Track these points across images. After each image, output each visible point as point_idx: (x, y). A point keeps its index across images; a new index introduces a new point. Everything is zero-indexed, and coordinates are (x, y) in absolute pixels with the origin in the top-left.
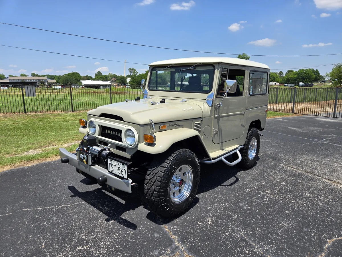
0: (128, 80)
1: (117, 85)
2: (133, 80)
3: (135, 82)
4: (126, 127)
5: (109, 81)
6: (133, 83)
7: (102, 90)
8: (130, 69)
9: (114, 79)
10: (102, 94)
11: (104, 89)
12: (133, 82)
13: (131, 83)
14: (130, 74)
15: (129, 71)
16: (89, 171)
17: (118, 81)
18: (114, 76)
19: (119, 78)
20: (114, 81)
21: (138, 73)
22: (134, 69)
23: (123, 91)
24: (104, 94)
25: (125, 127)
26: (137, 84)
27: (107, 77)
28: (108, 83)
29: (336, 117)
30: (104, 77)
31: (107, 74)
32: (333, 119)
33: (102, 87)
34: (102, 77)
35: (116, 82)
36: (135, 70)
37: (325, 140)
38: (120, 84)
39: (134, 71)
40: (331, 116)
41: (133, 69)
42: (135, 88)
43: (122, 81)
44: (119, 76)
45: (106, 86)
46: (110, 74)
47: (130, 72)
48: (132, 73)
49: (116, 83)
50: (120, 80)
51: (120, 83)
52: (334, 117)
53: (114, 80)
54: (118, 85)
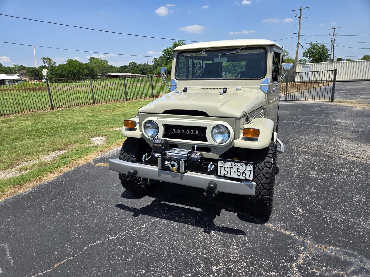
0: (45, 72)
1: (29, 79)
2: (52, 72)
3: (54, 75)
4: (214, 123)
5: (17, 75)
6: (52, 76)
7: (8, 87)
8: (44, 59)
9: (22, 71)
10: (12, 92)
11: (11, 86)
12: (52, 74)
13: (49, 75)
14: (44, 65)
15: (42, 61)
16: (181, 180)
17: (28, 74)
18: (22, 68)
19: (31, 70)
20: (24, 75)
21: (55, 63)
22: (49, 58)
23: (41, 86)
24: (15, 91)
25: (211, 123)
26: (58, 77)
27: (11, 69)
28: (15, 77)
29: (287, 100)
30: (6, 69)
31: (11, 66)
32: (286, 102)
33: (7, 83)
34: (4, 69)
35: (26, 75)
36: (51, 59)
37: (301, 121)
38: (33, 78)
39: (50, 61)
40: (283, 100)
41: (47, 58)
42: (56, 83)
43: (35, 74)
44: (29, 68)
45: (14, 81)
46: (15, 65)
47: (44, 62)
48: (47, 64)
49: (27, 77)
50: (32, 72)
51: (33, 76)
52: (286, 100)
53: (23, 73)
54: (31, 80)
